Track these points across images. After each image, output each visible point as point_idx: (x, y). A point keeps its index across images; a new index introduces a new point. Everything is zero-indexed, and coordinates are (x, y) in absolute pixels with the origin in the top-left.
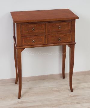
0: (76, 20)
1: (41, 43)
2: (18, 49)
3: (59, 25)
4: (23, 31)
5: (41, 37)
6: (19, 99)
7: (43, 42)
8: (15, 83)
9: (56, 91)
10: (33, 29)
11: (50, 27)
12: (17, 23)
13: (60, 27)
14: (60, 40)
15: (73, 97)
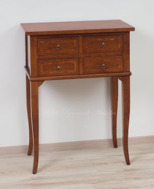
0: (131, 33)
1: (72, 71)
2: (32, 81)
3: (103, 42)
4: (42, 51)
5: (72, 62)
6: (34, 173)
7: (75, 70)
8: (27, 154)
9: (100, 164)
10: (58, 48)
11: (86, 43)
12: (31, 36)
13: (103, 44)
14: (104, 67)
15: (129, 171)
